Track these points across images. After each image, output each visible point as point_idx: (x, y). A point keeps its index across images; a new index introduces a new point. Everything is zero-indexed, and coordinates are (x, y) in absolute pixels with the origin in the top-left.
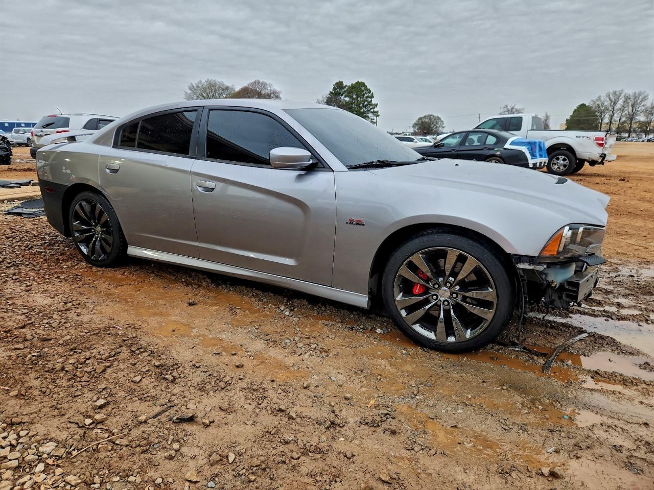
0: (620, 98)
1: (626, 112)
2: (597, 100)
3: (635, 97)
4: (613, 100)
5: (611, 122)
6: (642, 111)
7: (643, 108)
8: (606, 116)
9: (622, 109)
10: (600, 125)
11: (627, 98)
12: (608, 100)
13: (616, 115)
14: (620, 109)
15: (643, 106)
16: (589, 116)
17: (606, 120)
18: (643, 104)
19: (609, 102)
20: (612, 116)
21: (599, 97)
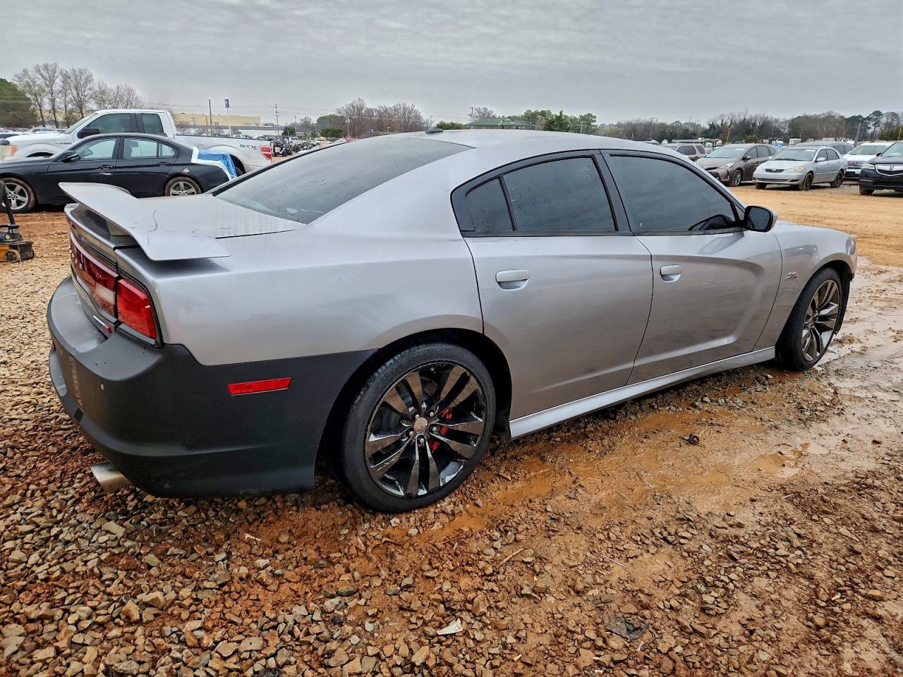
0: (56, 75)
1: (70, 96)
2: (24, 76)
3: (76, 76)
4: (48, 78)
5: (54, 109)
6: (91, 97)
7: (91, 93)
8: (44, 99)
9: (64, 92)
10: (39, 112)
11: (66, 77)
12: (40, 77)
13: (57, 100)
14: (60, 92)
15: (90, 89)
16: (19, 99)
17: (47, 106)
18: (88, 86)
19: (42, 80)
20: (53, 101)
21: (25, 71)
